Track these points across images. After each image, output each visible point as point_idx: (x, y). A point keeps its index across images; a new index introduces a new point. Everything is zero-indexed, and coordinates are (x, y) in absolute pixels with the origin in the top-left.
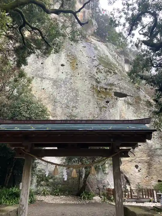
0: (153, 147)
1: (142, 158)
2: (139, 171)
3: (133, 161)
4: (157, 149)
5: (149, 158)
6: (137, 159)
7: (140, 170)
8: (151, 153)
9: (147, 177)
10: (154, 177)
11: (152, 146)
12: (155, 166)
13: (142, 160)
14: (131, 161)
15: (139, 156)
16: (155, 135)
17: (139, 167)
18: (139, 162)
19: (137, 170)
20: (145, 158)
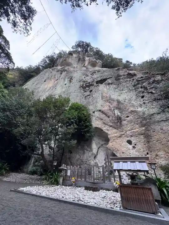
0: (146, 113)
1: (134, 130)
2: (134, 147)
3: (123, 136)
4: (153, 115)
5: (144, 128)
6: (127, 133)
7: (136, 146)
8: (144, 121)
9: (148, 154)
10: (159, 153)
11: (144, 113)
12: (157, 137)
13: (134, 133)
14: (120, 137)
15: (129, 129)
16: (146, 100)
17: (133, 142)
18: (132, 136)
19: (131, 147)
20: (138, 129)
